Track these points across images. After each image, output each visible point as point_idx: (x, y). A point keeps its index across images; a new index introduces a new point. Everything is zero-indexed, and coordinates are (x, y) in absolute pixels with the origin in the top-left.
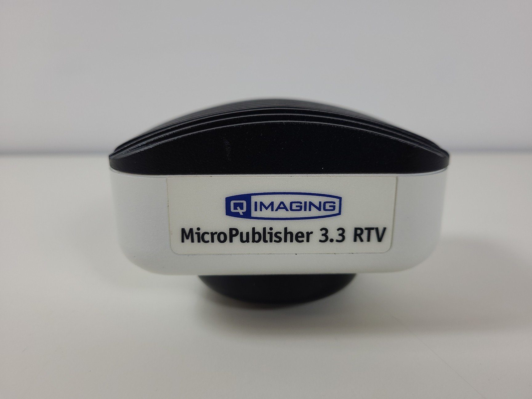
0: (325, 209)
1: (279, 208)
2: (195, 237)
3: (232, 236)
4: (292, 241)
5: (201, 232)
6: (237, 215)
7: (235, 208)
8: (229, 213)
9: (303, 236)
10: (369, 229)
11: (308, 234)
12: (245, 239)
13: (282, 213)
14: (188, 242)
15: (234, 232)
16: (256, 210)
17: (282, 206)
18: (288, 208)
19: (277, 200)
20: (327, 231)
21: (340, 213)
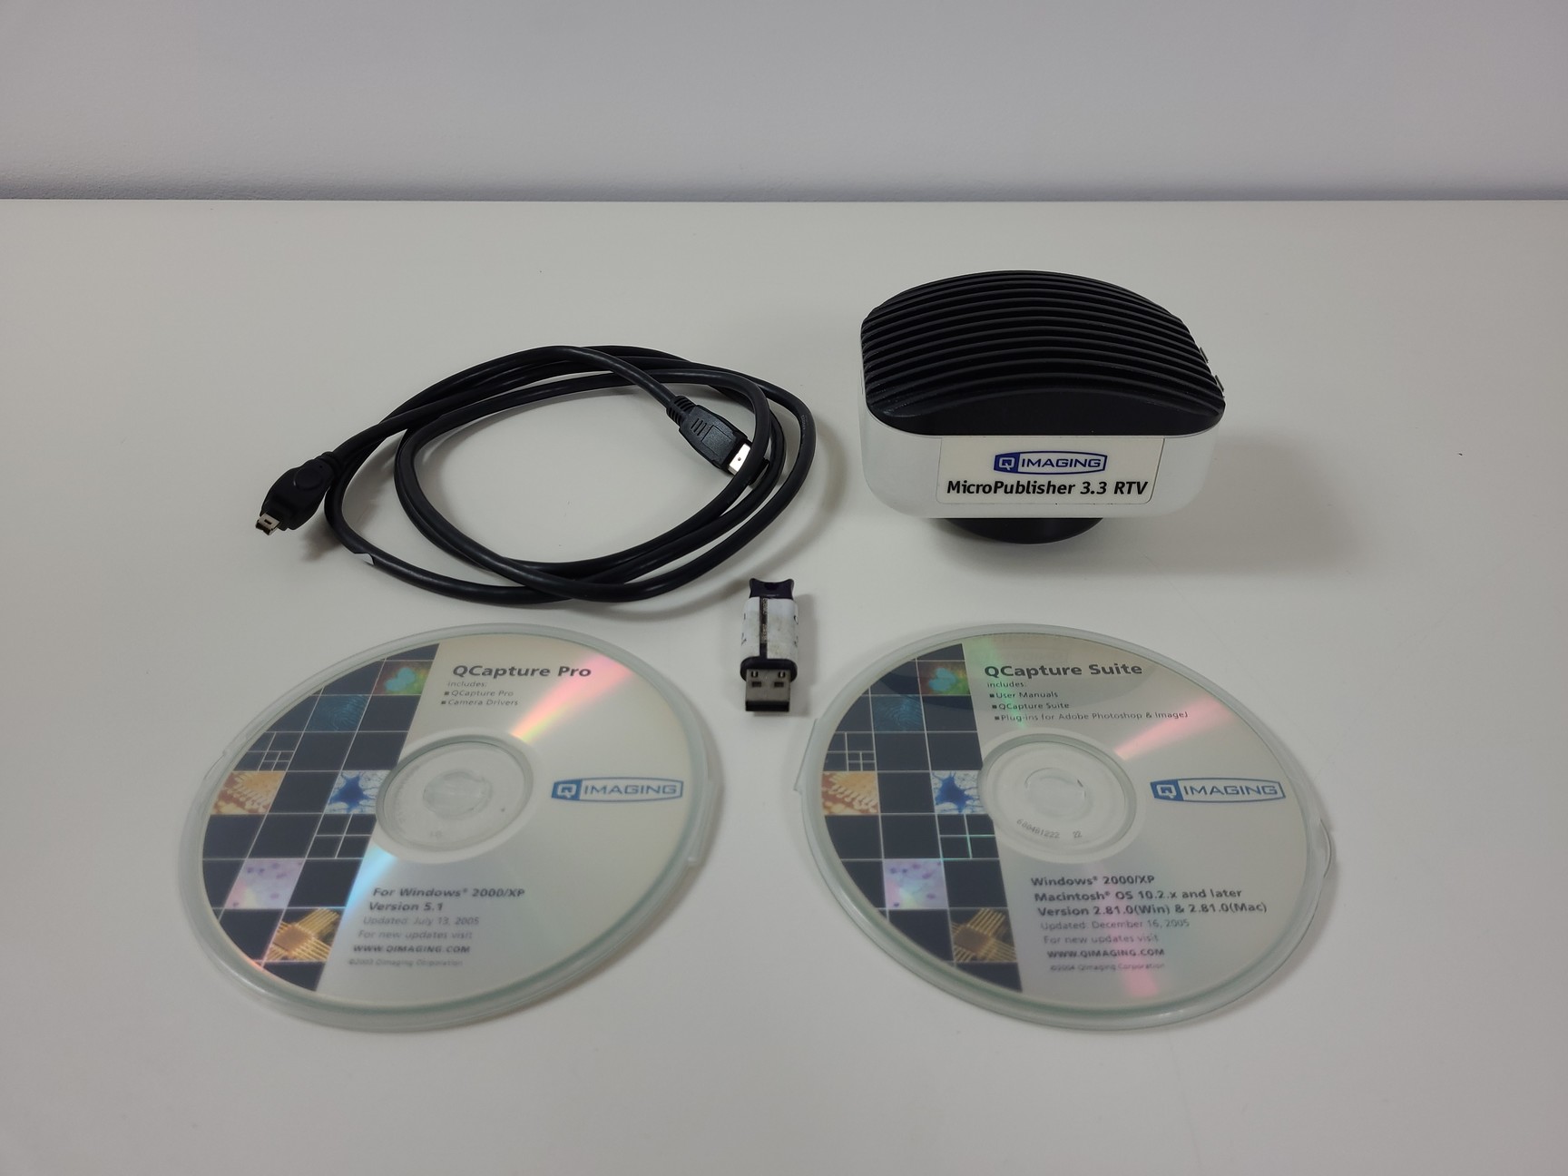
0: (1089, 466)
1: (1046, 464)
2: (962, 488)
3: (996, 487)
4: (1054, 492)
5: (968, 484)
6: (1005, 470)
7: (1003, 464)
8: (997, 468)
9: (1065, 488)
10: (1130, 484)
11: (1071, 487)
12: (1009, 490)
13: (1048, 469)
14: (953, 493)
15: (999, 485)
16: (1023, 466)
17: (1049, 463)
18: (1055, 464)
19: (1044, 457)
20: (1089, 484)
21: (1104, 469)
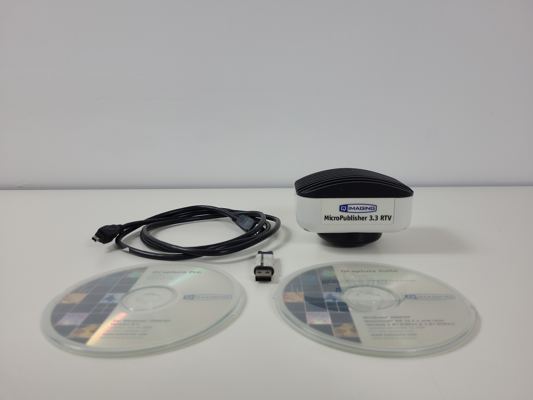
0: (371, 209)
1: (356, 209)
2: (329, 218)
3: (341, 218)
4: (360, 220)
5: (331, 217)
6: (343, 211)
7: (343, 209)
8: (340, 210)
9: (364, 218)
10: (386, 216)
11: (366, 218)
12: (345, 219)
13: (357, 211)
14: (327, 220)
15: (342, 217)
16: (349, 209)
17: (358, 208)
18: (360, 209)
19: (356, 206)
20: (372, 217)
21: (376, 211)
